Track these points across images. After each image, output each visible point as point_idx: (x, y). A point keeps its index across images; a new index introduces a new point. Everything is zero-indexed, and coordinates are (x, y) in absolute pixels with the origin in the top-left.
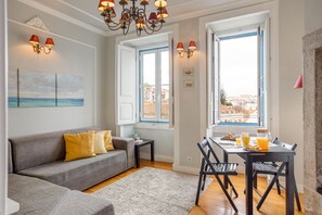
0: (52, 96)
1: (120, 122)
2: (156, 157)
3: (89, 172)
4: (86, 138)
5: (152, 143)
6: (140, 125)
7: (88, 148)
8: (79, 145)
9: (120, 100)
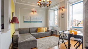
0: (36, 21)
1: (49, 26)
2: (57, 34)
3: (40, 35)
4: (41, 29)
5: (56, 31)
6: (54, 27)
7: (41, 30)
8: (40, 30)
9: (49, 21)
